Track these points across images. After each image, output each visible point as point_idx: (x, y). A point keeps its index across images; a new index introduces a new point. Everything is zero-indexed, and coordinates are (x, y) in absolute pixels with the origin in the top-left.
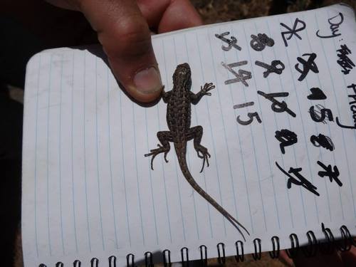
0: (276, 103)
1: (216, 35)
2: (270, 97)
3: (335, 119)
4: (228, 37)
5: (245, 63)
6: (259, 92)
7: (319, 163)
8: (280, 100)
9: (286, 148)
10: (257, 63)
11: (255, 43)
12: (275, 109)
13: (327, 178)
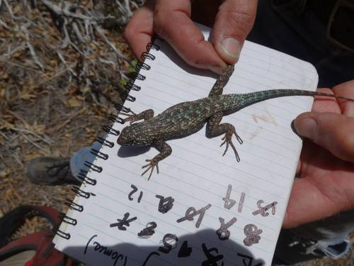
0: (195, 213)
1: (276, 203)
2: (202, 212)
3: (159, 252)
4: (270, 211)
5: (240, 210)
6: (210, 205)
7: (135, 218)
8: (196, 218)
9: (159, 199)
10: (234, 220)
11: (253, 230)
12: (191, 209)
13: (122, 218)
